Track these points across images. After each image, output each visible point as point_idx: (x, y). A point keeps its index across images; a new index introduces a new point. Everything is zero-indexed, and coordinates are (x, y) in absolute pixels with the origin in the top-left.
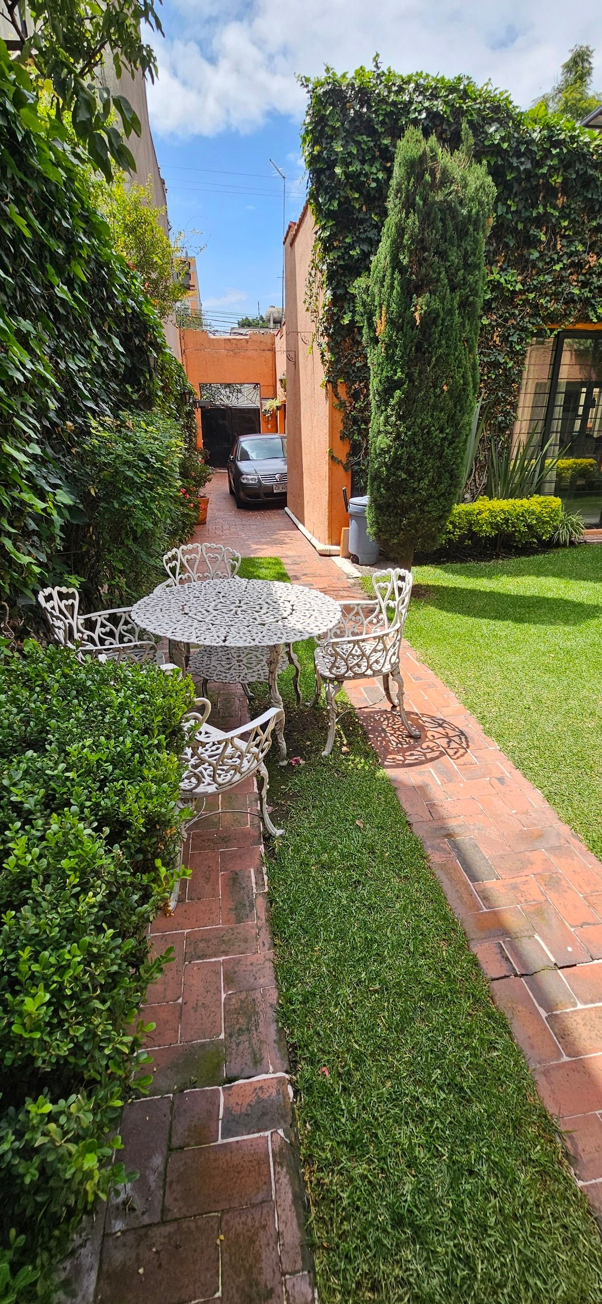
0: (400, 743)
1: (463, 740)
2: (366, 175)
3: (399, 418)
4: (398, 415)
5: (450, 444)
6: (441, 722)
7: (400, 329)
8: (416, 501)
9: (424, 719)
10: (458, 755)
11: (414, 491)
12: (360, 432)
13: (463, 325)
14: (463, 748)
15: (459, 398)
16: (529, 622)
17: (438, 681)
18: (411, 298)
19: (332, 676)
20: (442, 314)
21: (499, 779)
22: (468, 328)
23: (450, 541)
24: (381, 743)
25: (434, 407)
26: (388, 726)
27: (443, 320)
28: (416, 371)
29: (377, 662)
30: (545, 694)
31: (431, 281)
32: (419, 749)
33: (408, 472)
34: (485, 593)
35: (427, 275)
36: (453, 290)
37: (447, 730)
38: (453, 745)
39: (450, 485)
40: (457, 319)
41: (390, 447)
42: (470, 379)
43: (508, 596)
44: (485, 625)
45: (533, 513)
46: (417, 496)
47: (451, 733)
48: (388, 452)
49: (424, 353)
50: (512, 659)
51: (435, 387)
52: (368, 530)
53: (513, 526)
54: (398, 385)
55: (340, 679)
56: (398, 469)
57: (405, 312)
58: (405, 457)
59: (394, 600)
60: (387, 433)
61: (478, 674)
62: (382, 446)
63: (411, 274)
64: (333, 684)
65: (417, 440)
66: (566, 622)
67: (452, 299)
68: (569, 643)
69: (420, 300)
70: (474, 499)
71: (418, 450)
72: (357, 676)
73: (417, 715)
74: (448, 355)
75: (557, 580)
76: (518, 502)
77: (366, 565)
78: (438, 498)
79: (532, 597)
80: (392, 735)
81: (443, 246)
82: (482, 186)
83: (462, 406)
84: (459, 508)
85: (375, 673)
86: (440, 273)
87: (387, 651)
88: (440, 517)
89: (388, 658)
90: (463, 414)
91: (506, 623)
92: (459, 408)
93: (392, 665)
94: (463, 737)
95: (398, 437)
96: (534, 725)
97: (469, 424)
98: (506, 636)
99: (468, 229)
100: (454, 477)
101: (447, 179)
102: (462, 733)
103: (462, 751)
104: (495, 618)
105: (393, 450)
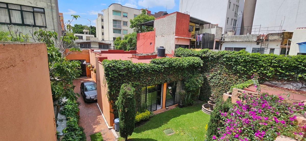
2: (115, 75)
4: (124, 123)
7: (123, 112)
12: (115, 108)
20: (130, 110)
31: (127, 106)
49: (127, 115)
51: (129, 118)
56: (124, 129)
65: (127, 126)
74: (131, 114)
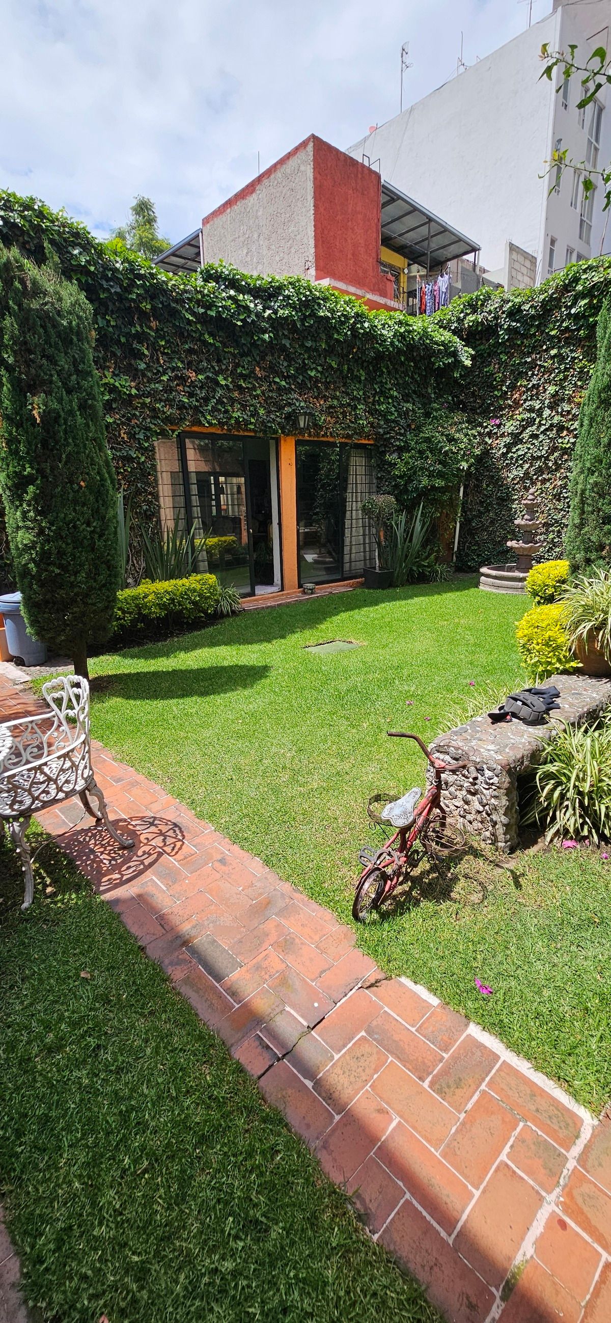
0: (113, 859)
1: (178, 832)
3: (38, 513)
4: (36, 510)
5: (101, 536)
6: (151, 820)
7: (19, 425)
8: (77, 594)
9: (133, 823)
10: (176, 850)
11: (72, 585)
13: (87, 425)
14: (179, 840)
15: (100, 493)
16: (214, 693)
17: (140, 777)
18: (26, 397)
19: (14, 813)
20: (62, 414)
21: (220, 861)
22: (93, 428)
23: (122, 627)
24: (92, 867)
25: (75, 502)
26: (95, 845)
27: (66, 420)
28: (47, 466)
29: (67, 782)
30: (242, 761)
31: (43, 382)
32: (135, 858)
33: (60, 566)
34: (168, 673)
35: (38, 376)
36: (69, 392)
37: (160, 827)
38: (169, 841)
39: (110, 576)
40: (80, 420)
41: (34, 542)
42: (107, 475)
43: (191, 671)
44: (174, 706)
45: (194, 590)
46: (76, 590)
47: (164, 829)
48: (34, 548)
49: (52, 450)
50: (207, 733)
51: (71, 482)
52: (28, 630)
53: (180, 605)
54: (30, 480)
55: (26, 814)
56: (48, 564)
57: (21, 409)
58: (54, 551)
59: (72, 708)
60: (28, 528)
61: (179, 759)
62: (25, 542)
63: (20, 373)
64: (18, 821)
65: (63, 534)
66: (245, 687)
67: (71, 401)
68: (251, 706)
69: (36, 399)
70: (137, 583)
71: (67, 544)
72: (46, 805)
73: (125, 820)
74: (78, 453)
75: (228, 648)
76: (179, 582)
77: (35, 666)
78: (100, 589)
79: (210, 669)
80: (102, 853)
81: (50, 351)
82: (77, 301)
83: (104, 501)
84: (122, 594)
85: (68, 795)
86: (51, 376)
87: (77, 767)
88: (107, 608)
89: (80, 772)
90: (107, 508)
91: (194, 698)
92: (101, 502)
93: (86, 779)
94: (176, 829)
95: (41, 532)
96: (239, 794)
97: (115, 517)
98: (197, 713)
99: (72, 339)
100: (111, 567)
101: (37, 291)
102: (175, 825)
103: (179, 844)
104: (182, 696)
105: (38, 546)
